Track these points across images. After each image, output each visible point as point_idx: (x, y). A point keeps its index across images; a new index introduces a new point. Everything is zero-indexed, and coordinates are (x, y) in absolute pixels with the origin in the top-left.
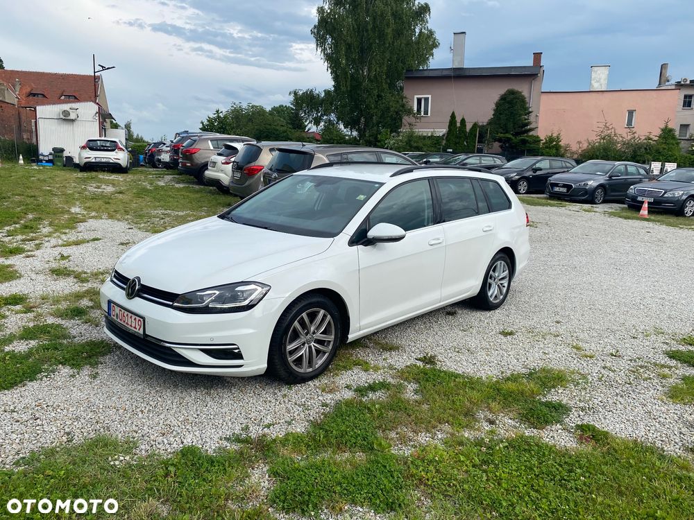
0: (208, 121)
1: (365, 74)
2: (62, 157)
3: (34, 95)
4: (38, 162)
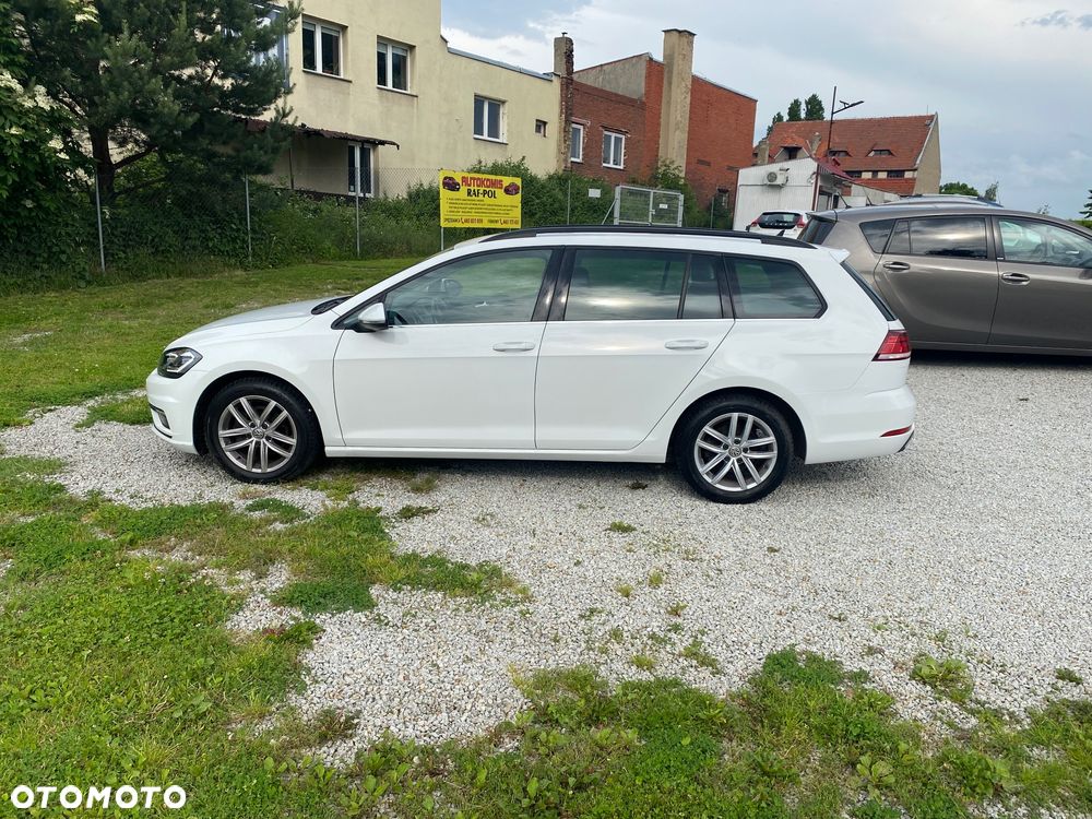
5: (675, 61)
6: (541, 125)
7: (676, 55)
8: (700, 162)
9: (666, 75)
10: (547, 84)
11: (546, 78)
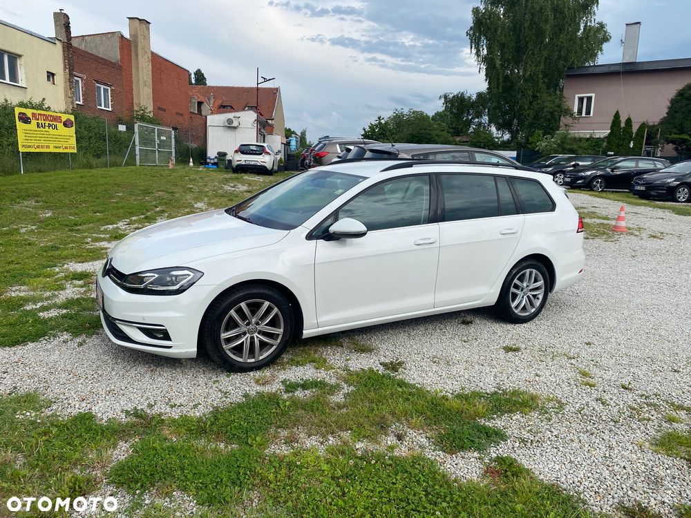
0: (370, 127)
1: (521, 74)
2: (224, 160)
3: (224, 107)
4: (205, 164)
5: (139, 39)
6: (51, 75)
7: (139, 35)
8: (159, 108)
9: (133, 49)
10: (51, 45)
11: (50, 41)
